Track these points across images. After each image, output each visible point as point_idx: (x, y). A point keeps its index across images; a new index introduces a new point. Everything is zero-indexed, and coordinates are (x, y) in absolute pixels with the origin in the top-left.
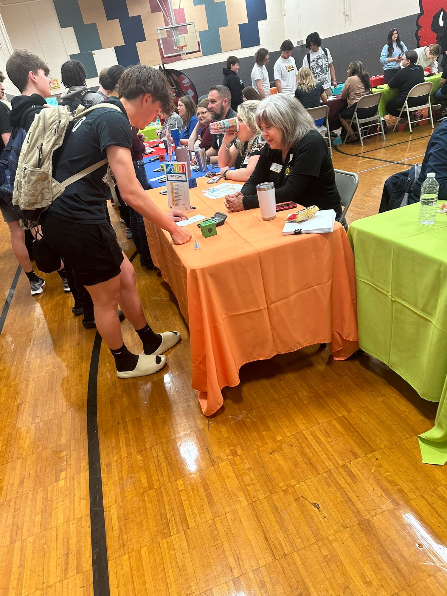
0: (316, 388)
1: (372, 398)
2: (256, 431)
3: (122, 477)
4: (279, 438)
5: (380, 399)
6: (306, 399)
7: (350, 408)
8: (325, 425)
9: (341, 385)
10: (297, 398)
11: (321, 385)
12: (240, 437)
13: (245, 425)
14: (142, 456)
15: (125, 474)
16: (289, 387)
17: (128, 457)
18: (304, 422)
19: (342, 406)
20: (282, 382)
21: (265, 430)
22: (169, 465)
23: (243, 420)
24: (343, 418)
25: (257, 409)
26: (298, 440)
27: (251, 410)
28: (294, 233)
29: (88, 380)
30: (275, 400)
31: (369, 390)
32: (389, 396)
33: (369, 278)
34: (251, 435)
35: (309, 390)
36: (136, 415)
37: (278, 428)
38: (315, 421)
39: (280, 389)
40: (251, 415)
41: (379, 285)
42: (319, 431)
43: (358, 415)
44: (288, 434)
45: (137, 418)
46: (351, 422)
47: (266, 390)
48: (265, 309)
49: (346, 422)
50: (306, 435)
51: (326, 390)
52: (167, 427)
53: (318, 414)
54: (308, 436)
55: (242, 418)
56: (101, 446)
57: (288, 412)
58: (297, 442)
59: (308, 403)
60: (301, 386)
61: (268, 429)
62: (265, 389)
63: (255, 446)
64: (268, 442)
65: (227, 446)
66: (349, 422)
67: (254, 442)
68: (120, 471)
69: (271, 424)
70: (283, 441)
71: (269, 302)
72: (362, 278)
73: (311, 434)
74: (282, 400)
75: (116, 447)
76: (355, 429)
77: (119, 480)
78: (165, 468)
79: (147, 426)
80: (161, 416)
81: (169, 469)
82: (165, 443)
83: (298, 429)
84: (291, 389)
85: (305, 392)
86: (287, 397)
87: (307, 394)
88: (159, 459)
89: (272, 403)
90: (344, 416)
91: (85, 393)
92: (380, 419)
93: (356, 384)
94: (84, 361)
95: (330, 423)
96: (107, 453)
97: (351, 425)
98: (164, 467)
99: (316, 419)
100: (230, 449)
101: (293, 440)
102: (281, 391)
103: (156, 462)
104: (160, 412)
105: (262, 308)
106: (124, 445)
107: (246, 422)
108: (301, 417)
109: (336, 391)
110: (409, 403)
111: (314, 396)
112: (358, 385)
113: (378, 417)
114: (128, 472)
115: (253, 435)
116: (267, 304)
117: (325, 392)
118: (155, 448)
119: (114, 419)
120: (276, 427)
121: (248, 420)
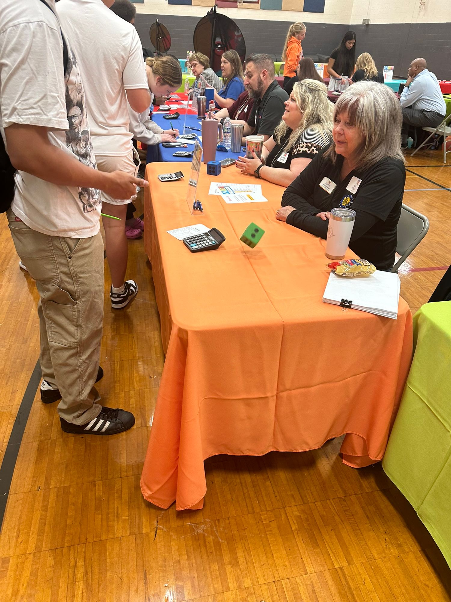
0: (312, 505)
1: (385, 546)
2: (217, 561)
3: (18, 590)
4: (247, 583)
5: (394, 551)
6: (295, 522)
7: (352, 555)
8: (314, 577)
9: (345, 511)
10: (283, 517)
11: (319, 503)
12: (194, 565)
13: (206, 547)
14: (55, 558)
15: (23, 585)
16: (277, 494)
17: (36, 554)
18: (287, 564)
19: (342, 550)
20: (268, 483)
21: (230, 563)
22: (87, 588)
23: (204, 535)
24: (340, 572)
25: (227, 521)
26: (272, 596)
27: (219, 520)
28: (339, 304)
29: (20, 404)
30: (254, 513)
31: (382, 530)
32: (407, 550)
33: (425, 393)
34: (210, 567)
35: (302, 507)
36: (64, 481)
37: (249, 564)
38: (301, 566)
39: (263, 493)
40: (217, 530)
41: (440, 410)
42: (305, 587)
43: (361, 572)
44: (261, 581)
45: (64, 487)
46: (351, 583)
47: (245, 491)
48: (272, 396)
49: (344, 581)
50: (285, 590)
51: (325, 513)
52: (100, 517)
53: (307, 555)
54: (288, 592)
55: (204, 531)
56: (5, 522)
57: (268, 540)
58: (270, 598)
59: (296, 530)
60: (293, 496)
61: (235, 563)
62: (244, 489)
63: (211, 588)
64: (231, 586)
65: (173, 577)
66: (347, 583)
67: (212, 580)
68: (18, 579)
69: (240, 554)
70: (252, 591)
71: (281, 388)
72: (415, 388)
73: (293, 589)
74: (264, 514)
75: (25, 531)
76: (354, 598)
77: (12, 595)
78: (80, 592)
79: (74, 505)
80: (97, 494)
81: (85, 594)
82: (91, 544)
83: (276, 575)
84: (278, 498)
85: (295, 509)
86: (271, 511)
87: (299, 514)
88: (76, 571)
89: (250, 515)
90: (341, 568)
91: (11, 423)
92: (390, 588)
93: (366, 514)
94: (24, 369)
95: (321, 575)
96: (9, 538)
97: (350, 588)
98: (79, 589)
99: (303, 562)
100: (176, 585)
101: (265, 593)
102: (265, 498)
103: (71, 576)
104: (97, 486)
105: (269, 395)
106: (36, 531)
107: (208, 540)
108: (284, 552)
109: (337, 518)
110: (433, 571)
111: (307, 520)
112: (368, 517)
113: (388, 584)
114: (28, 584)
115: (212, 566)
116: (277, 390)
117: (322, 517)
118: (74, 550)
119: (35, 479)
120: (246, 562)
121: (211, 538)
